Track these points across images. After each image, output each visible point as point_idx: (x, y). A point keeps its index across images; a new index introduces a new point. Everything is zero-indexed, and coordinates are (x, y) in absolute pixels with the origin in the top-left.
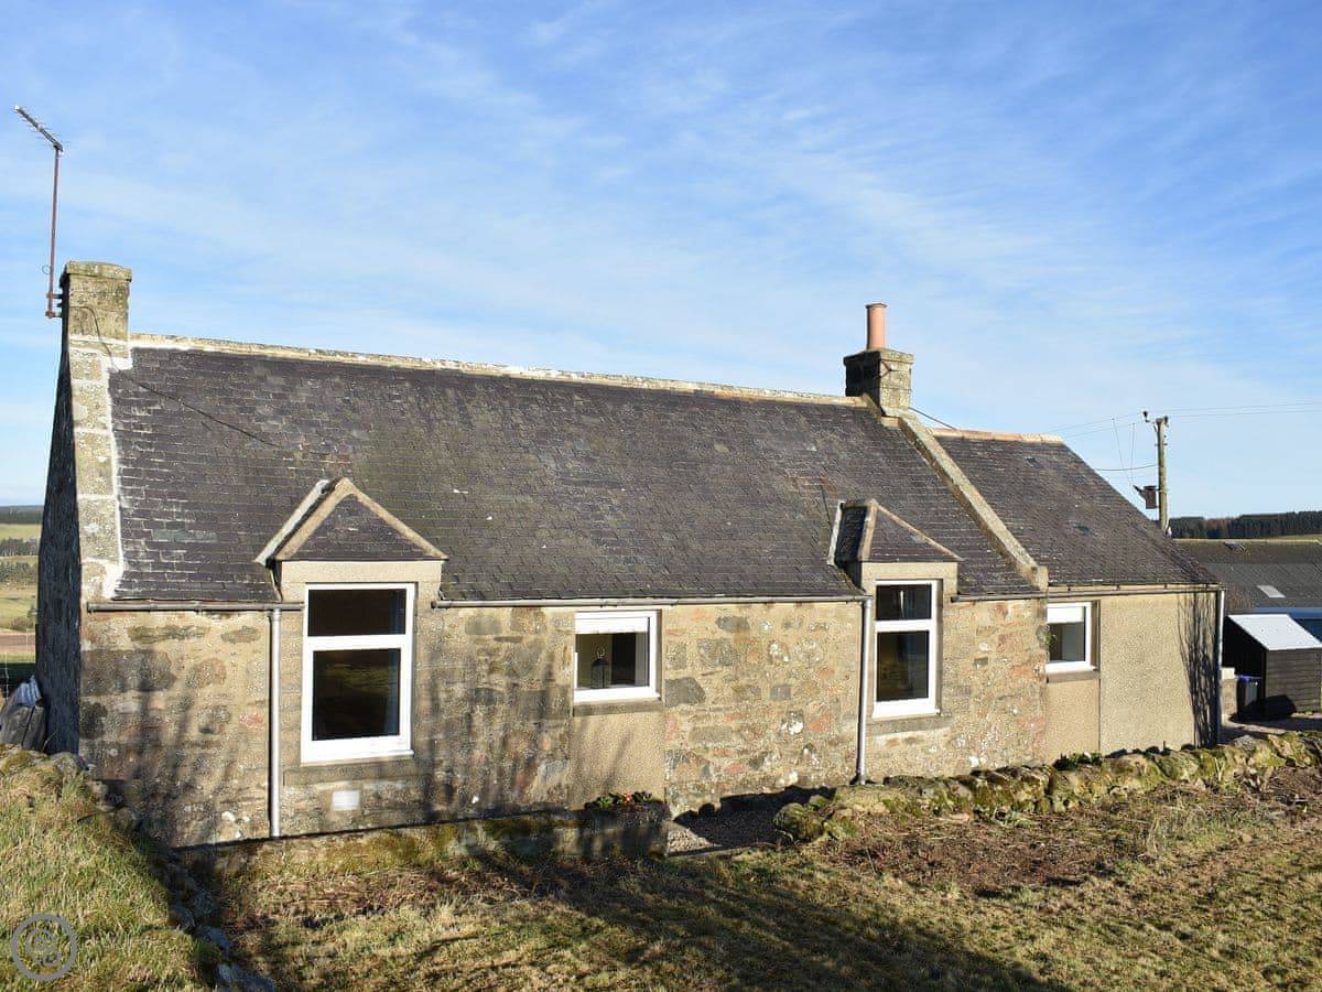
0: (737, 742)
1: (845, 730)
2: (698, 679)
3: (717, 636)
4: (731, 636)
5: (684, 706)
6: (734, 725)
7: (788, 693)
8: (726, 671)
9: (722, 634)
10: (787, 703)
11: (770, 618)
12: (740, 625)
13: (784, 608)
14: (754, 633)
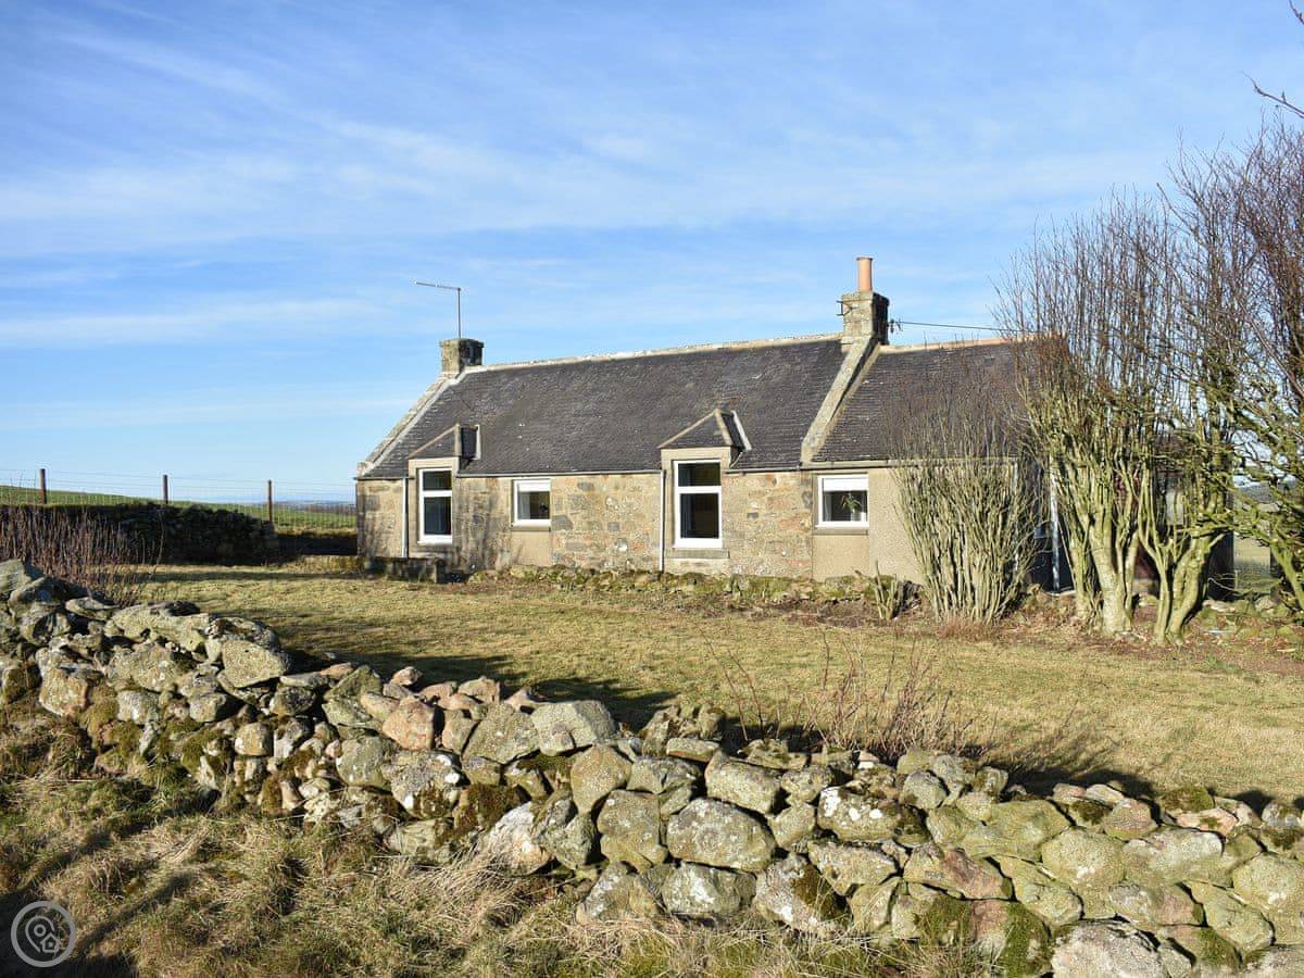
0: (590, 553)
1: (653, 552)
2: (569, 516)
3: (578, 493)
4: (585, 493)
5: (564, 531)
6: (588, 543)
7: (618, 527)
8: (583, 512)
9: (580, 492)
10: (616, 533)
11: (607, 483)
12: (590, 487)
13: (615, 478)
14: (597, 492)
